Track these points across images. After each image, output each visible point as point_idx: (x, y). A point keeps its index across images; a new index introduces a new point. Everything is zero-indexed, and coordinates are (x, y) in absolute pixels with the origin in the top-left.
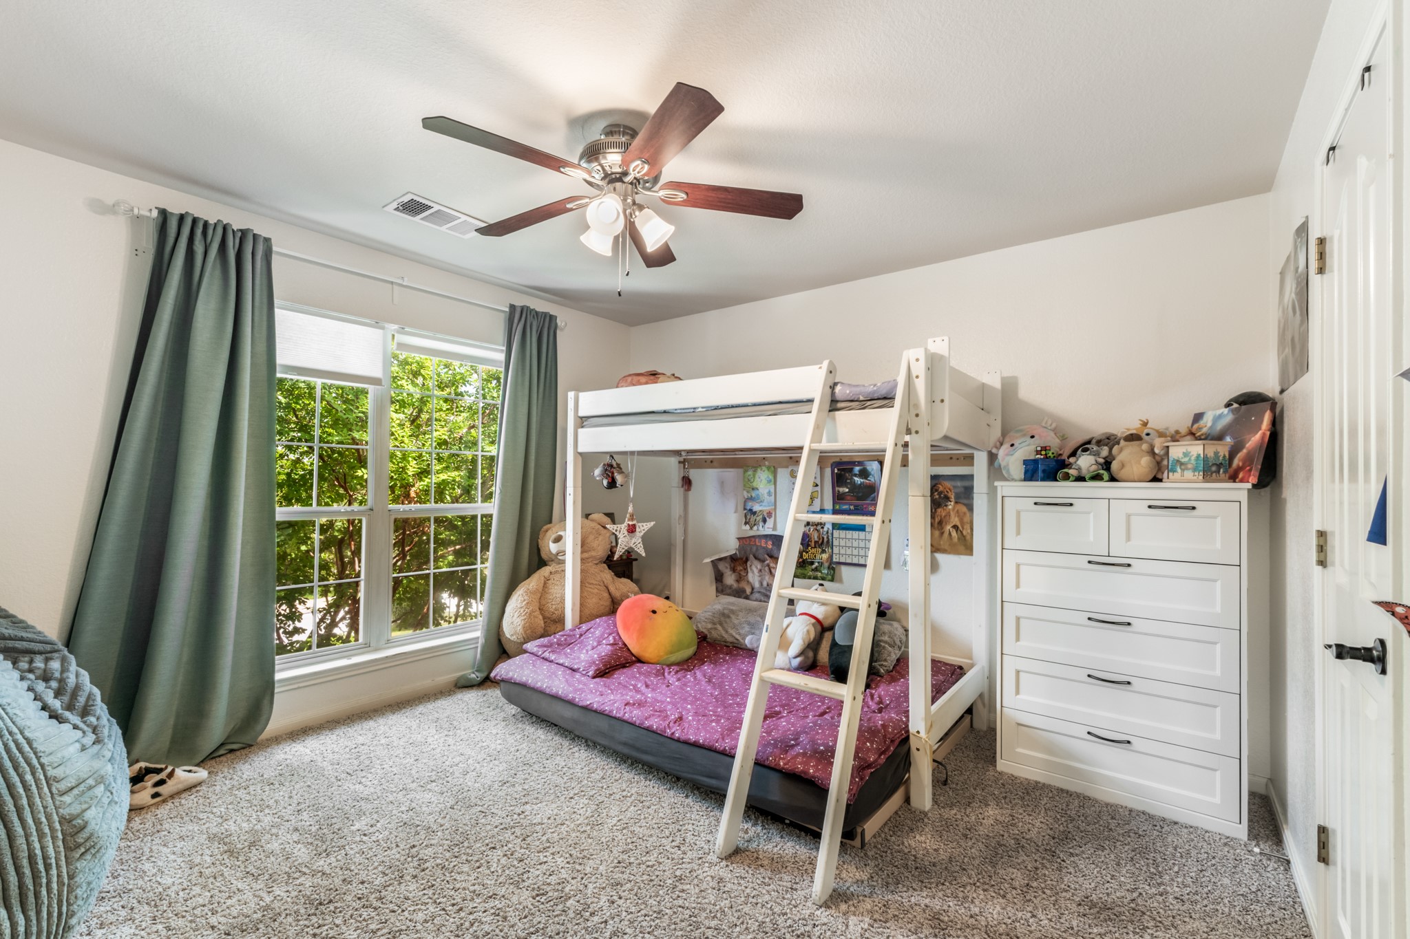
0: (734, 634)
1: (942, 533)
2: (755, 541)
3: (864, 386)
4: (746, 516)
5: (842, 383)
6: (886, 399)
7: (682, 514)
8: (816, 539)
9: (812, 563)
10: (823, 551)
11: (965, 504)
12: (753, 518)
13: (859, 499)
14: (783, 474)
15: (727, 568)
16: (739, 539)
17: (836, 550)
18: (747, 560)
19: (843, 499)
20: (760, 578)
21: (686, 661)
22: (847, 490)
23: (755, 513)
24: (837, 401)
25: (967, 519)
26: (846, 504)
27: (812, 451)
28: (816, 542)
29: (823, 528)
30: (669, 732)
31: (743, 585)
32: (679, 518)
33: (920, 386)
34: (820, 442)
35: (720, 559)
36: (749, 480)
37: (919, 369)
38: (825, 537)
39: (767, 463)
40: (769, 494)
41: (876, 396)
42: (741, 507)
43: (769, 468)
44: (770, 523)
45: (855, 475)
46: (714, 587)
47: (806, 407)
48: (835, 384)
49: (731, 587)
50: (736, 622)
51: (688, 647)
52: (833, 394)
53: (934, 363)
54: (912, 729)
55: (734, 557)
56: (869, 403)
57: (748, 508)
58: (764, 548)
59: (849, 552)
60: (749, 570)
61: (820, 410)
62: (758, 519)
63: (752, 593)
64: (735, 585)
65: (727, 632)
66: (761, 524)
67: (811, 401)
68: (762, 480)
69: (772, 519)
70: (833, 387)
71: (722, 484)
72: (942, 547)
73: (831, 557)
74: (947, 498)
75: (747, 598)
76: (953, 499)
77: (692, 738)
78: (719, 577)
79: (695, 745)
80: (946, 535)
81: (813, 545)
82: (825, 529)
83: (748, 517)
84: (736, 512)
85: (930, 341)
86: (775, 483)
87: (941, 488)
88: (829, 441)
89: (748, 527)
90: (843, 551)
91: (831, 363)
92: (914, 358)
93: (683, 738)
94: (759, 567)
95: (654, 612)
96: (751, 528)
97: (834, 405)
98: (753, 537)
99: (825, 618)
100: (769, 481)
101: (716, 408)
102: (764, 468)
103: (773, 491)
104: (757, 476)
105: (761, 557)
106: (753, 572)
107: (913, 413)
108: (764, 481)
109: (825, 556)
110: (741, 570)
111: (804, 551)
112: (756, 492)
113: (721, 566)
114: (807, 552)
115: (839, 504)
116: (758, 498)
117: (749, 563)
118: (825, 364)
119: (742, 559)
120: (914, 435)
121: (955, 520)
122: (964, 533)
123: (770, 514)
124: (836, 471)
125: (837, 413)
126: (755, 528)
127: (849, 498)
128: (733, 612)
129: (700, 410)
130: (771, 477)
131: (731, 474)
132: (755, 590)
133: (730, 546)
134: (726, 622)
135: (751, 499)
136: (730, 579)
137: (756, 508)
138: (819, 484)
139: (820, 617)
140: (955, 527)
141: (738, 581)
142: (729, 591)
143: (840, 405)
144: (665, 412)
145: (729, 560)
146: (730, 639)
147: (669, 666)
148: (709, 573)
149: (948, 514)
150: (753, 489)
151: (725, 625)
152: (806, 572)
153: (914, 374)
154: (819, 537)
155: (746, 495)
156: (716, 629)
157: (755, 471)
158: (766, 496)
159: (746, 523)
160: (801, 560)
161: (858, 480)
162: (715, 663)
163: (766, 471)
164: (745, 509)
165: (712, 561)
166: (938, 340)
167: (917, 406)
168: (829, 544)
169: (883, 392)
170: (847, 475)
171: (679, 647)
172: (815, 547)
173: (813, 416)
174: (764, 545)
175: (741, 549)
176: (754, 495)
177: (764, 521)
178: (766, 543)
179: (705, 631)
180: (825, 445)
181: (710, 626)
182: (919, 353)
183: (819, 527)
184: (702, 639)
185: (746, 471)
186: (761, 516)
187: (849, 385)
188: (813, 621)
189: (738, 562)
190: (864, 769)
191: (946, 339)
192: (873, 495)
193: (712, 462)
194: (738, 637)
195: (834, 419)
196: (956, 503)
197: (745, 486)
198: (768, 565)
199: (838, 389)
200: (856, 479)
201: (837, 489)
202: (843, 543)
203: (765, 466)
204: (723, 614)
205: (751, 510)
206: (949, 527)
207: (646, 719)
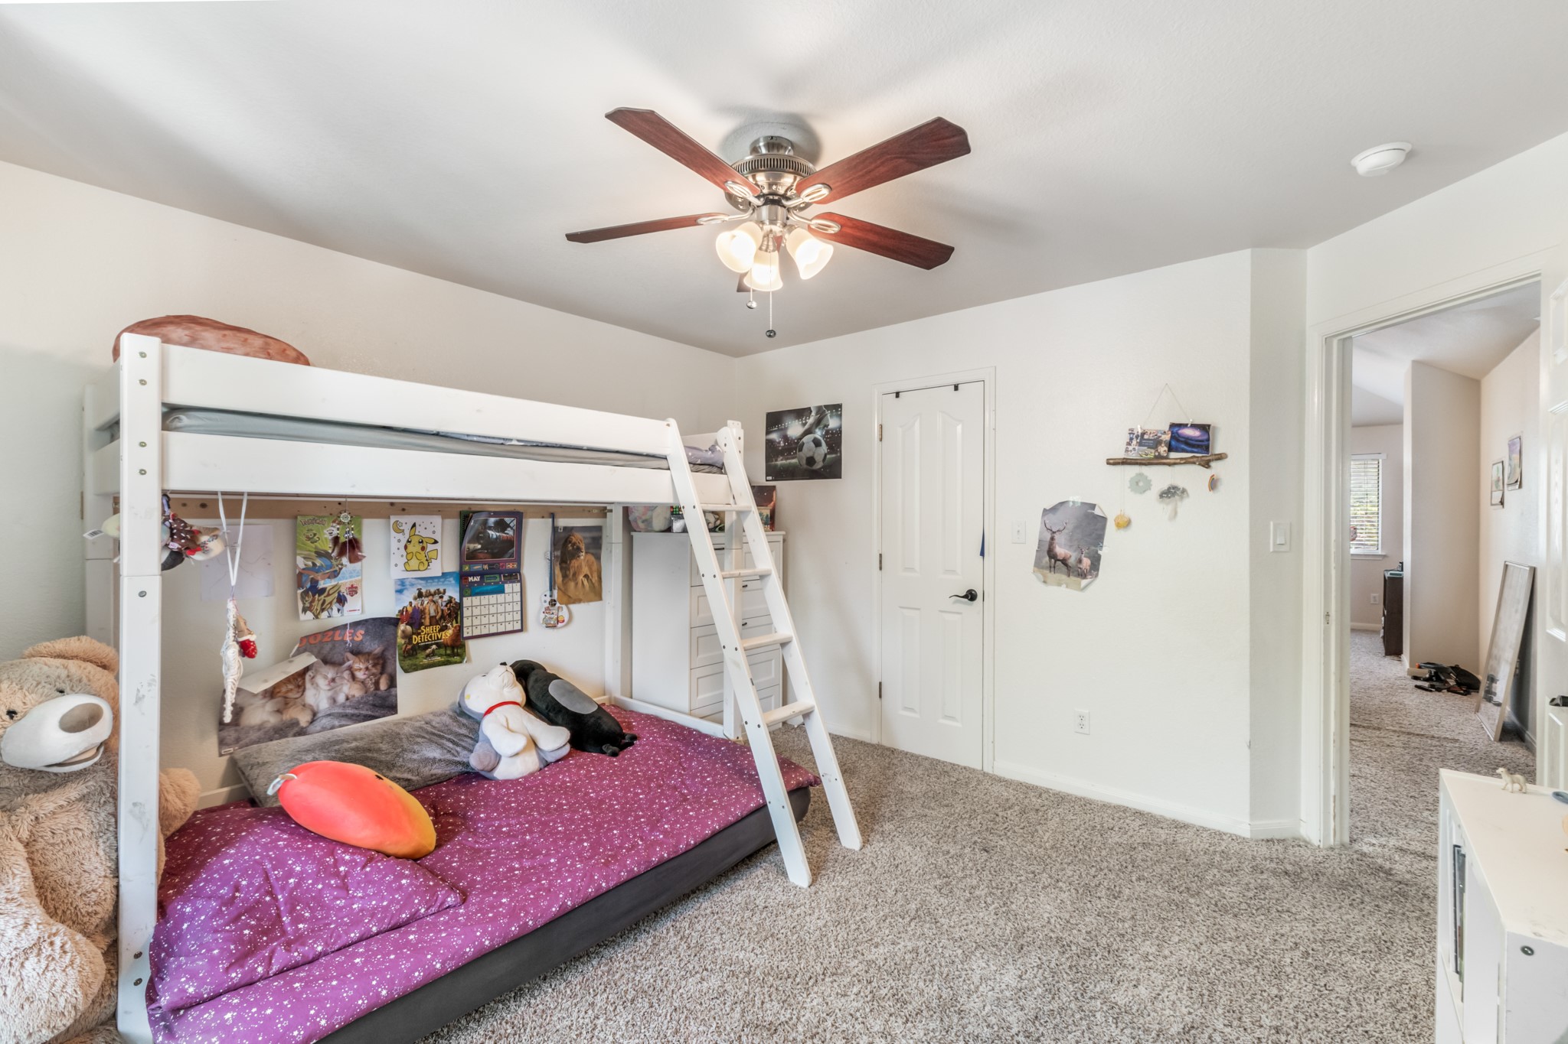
1: (577, 584)
2: (333, 637)
4: (305, 599)
8: (433, 613)
9: (428, 647)
10: (444, 628)
11: (593, 554)
12: (320, 601)
13: (494, 556)
17: (467, 622)
19: (472, 558)
22: (479, 546)
23: (321, 592)
25: (595, 567)
26: (477, 563)
28: (431, 618)
29: (441, 597)
31: (292, 713)
36: (310, 538)
38: (448, 608)
42: (293, 581)
44: (352, 602)
45: (490, 528)
46: (219, 736)
49: (260, 727)
57: (310, 584)
58: (346, 642)
59: (485, 620)
62: (329, 599)
63: (312, 722)
64: (274, 719)
66: (336, 606)
69: (358, 598)
72: (578, 597)
73: (458, 632)
74: (579, 549)
75: (302, 732)
76: (583, 550)
78: (232, 716)
81: (427, 622)
82: (447, 598)
83: (311, 599)
87: (573, 539)
89: (308, 618)
90: (476, 622)
94: (330, 675)
96: (317, 617)
98: (333, 630)
104: (326, 531)
106: (317, 686)
109: (448, 633)
110: (289, 691)
111: (412, 634)
112: (325, 559)
114: (418, 635)
115: (470, 564)
116: (330, 567)
121: (585, 570)
122: (593, 581)
123: (353, 592)
126: (327, 616)
127: (481, 555)
135: (315, 569)
136: (259, 712)
137: (326, 583)
138: (439, 540)
140: (586, 576)
142: (255, 735)
149: (580, 567)
150: (318, 553)
152: (417, 662)
154: (437, 610)
155: (301, 563)
159: (305, 610)
160: (409, 647)
161: (493, 534)
164: (300, 587)
168: (455, 616)
172: (431, 625)
174: (348, 638)
176: (318, 563)
177: (343, 602)
178: (354, 634)
183: (436, 598)
186: (336, 595)
192: (511, 551)
196: (586, 553)
197: (297, 548)
198: (350, 668)
200: (490, 532)
201: (464, 545)
202: (476, 612)
205: (315, 587)
206: (581, 577)
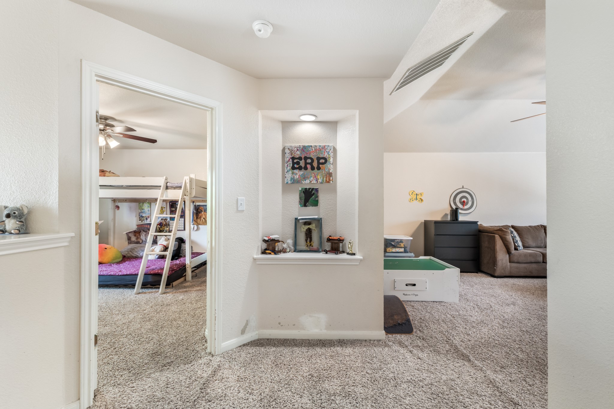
0: (136, 254)
1: (201, 220)
2: (143, 226)
3: (175, 184)
4: (140, 218)
5: (169, 182)
6: (180, 187)
7: (113, 218)
8: (165, 224)
9: (163, 231)
10: (167, 227)
12: (142, 219)
14: (153, 204)
15: (132, 235)
16: (137, 225)
18: (140, 232)
19: (173, 212)
20: (145, 237)
21: (119, 262)
22: (174, 209)
23: (143, 217)
24: (168, 187)
27: (160, 200)
28: (165, 225)
30: (117, 274)
31: (139, 240)
32: (112, 220)
33: (188, 185)
34: (163, 197)
35: (130, 232)
36: (141, 206)
37: (188, 181)
38: (168, 223)
39: (147, 201)
40: (148, 211)
41: (178, 186)
42: (138, 215)
43: (148, 203)
44: (149, 220)
46: (127, 242)
47: (159, 188)
48: (167, 182)
49: (134, 241)
50: (137, 250)
51: (119, 258)
52: (167, 185)
53: (191, 180)
54: (186, 263)
55: (135, 231)
56: (176, 188)
57: (141, 215)
58: (146, 228)
60: (141, 235)
61: (163, 189)
62: (144, 219)
63: (142, 242)
64: (136, 241)
65: (133, 254)
66: (146, 220)
67: (161, 186)
68: (146, 206)
69: (150, 218)
70: (167, 183)
71: (130, 208)
72: (201, 223)
73: (170, 228)
74: (202, 211)
75: (140, 244)
76: (203, 211)
77: (125, 274)
78: (129, 239)
79: (127, 275)
80: (202, 220)
81: (164, 225)
82: (168, 221)
83: (141, 218)
84: (136, 217)
85: (191, 175)
86: (151, 207)
87: (200, 208)
88: (166, 197)
89: (140, 221)
91: (166, 177)
92: (187, 179)
93: (122, 274)
94: (145, 234)
95: (106, 249)
96: (142, 222)
97: (167, 188)
98: (143, 224)
99: (167, 245)
100: (148, 207)
101: (130, 186)
102: (146, 203)
103: (150, 210)
104: (144, 205)
105: (145, 230)
106: (143, 236)
107: (186, 191)
108: (147, 207)
109: (167, 229)
110: (138, 235)
111: (161, 228)
112: (144, 210)
113: (130, 235)
114: (162, 228)
116: (144, 212)
117: (141, 233)
118: (164, 177)
119: (138, 232)
120: (187, 196)
123: (149, 217)
124: (171, 204)
125: (168, 190)
126: (143, 221)
128: (135, 248)
129: (124, 186)
130: (149, 205)
131: (133, 204)
132: (144, 241)
133: (134, 228)
134: (133, 251)
135: (142, 212)
136: (133, 239)
137: (144, 215)
138: (165, 207)
139: (165, 245)
140: (204, 218)
141: (137, 239)
142: (133, 243)
143: (168, 188)
144: (110, 186)
145: (133, 232)
146: (135, 256)
147: (113, 263)
148: (125, 237)
149: (202, 215)
150: (142, 209)
151: (133, 252)
153: (187, 182)
154: (165, 223)
155: (140, 211)
156: (129, 253)
157: (143, 204)
158: (147, 211)
159: (140, 220)
162: (130, 261)
163: (147, 203)
164: (139, 216)
165: (126, 233)
166: (193, 175)
167: (187, 190)
168: (169, 225)
169: (179, 186)
170: (174, 205)
171: (116, 258)
172: (164, 226)
173: (161, 191)
174: (146, 227)
175: (137, 229)
176: (143, 211)
177: (147, 219)
178: (147, 226)
179: (125, 255)
180: (164, 198)
181: (126, 253)
182: (188, 178)
183: (166, 220)
184: (124, 257)
185: (139, 204)
187: (171, 183)
188: (163, 246)
189: (137, 233)
190: (173, 271)
191: (194, 175)
193: (126, 200)
194: (137, 254)
195: (167, 191)
196: (204, 212)
197: (139, 208)
199: (168, 184)
201: (171, 209)
203: (147, 202)
204: (132, 249)
205: (142, 216)
206: (202, 218)
207: (109, 273)
